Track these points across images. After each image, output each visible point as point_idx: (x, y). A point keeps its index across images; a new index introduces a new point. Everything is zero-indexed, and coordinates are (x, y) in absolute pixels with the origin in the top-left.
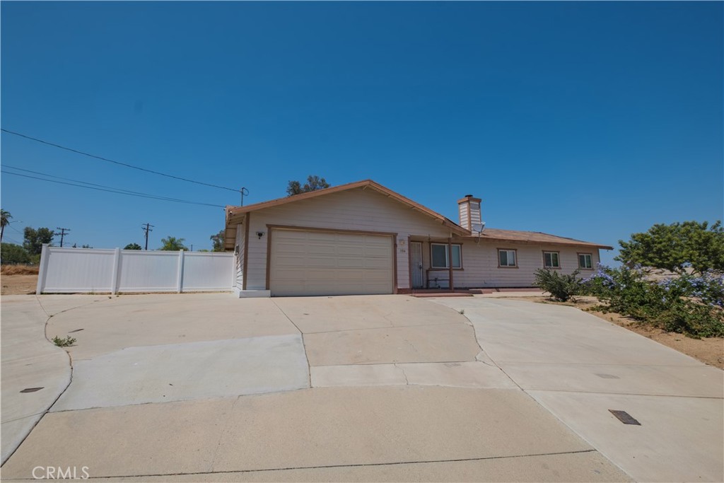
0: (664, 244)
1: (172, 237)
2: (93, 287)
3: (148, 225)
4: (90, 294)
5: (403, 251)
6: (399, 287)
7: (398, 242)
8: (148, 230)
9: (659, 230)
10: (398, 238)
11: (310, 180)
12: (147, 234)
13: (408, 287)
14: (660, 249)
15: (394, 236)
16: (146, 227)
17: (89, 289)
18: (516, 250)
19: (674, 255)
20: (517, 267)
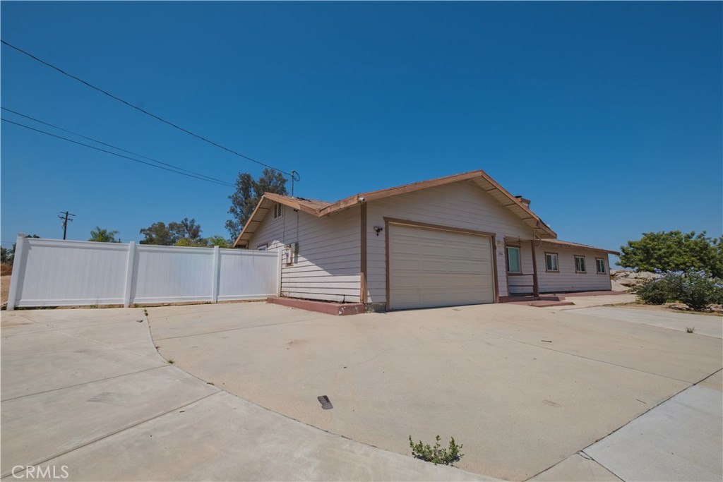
0: (663, 250)
1: (102, 228)
2: (98, 297)
3: (67, 214)
4: (92, 307)
5: (501, 254)
6: (500, 295)
7: (496, 245)
8: (66, 219)
9: (653, 238)
10: (496, 239)
11: (266, 173)
12: (65, 224)
13: (507, 295)
14: (660, 255)
15: (493, 237)
16: (64, 216)
17: (92, 301)
18: (557, 254)
19: (675, 262)
20: (559, 272)
